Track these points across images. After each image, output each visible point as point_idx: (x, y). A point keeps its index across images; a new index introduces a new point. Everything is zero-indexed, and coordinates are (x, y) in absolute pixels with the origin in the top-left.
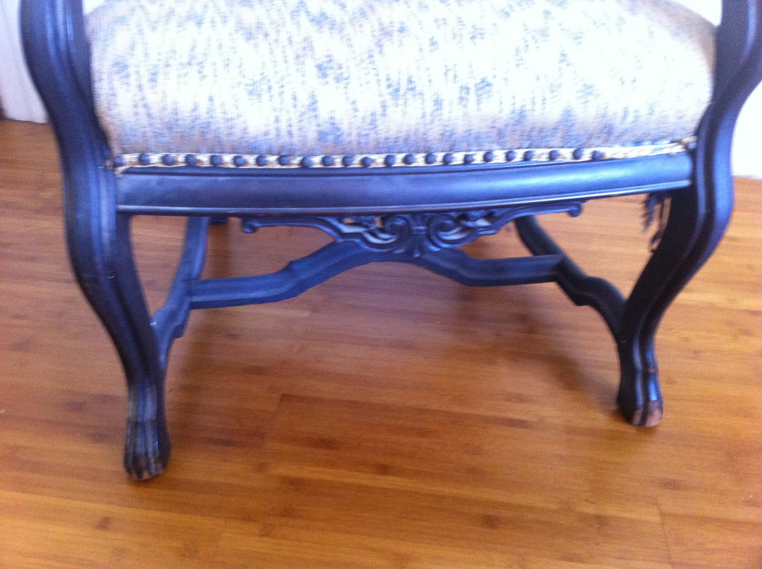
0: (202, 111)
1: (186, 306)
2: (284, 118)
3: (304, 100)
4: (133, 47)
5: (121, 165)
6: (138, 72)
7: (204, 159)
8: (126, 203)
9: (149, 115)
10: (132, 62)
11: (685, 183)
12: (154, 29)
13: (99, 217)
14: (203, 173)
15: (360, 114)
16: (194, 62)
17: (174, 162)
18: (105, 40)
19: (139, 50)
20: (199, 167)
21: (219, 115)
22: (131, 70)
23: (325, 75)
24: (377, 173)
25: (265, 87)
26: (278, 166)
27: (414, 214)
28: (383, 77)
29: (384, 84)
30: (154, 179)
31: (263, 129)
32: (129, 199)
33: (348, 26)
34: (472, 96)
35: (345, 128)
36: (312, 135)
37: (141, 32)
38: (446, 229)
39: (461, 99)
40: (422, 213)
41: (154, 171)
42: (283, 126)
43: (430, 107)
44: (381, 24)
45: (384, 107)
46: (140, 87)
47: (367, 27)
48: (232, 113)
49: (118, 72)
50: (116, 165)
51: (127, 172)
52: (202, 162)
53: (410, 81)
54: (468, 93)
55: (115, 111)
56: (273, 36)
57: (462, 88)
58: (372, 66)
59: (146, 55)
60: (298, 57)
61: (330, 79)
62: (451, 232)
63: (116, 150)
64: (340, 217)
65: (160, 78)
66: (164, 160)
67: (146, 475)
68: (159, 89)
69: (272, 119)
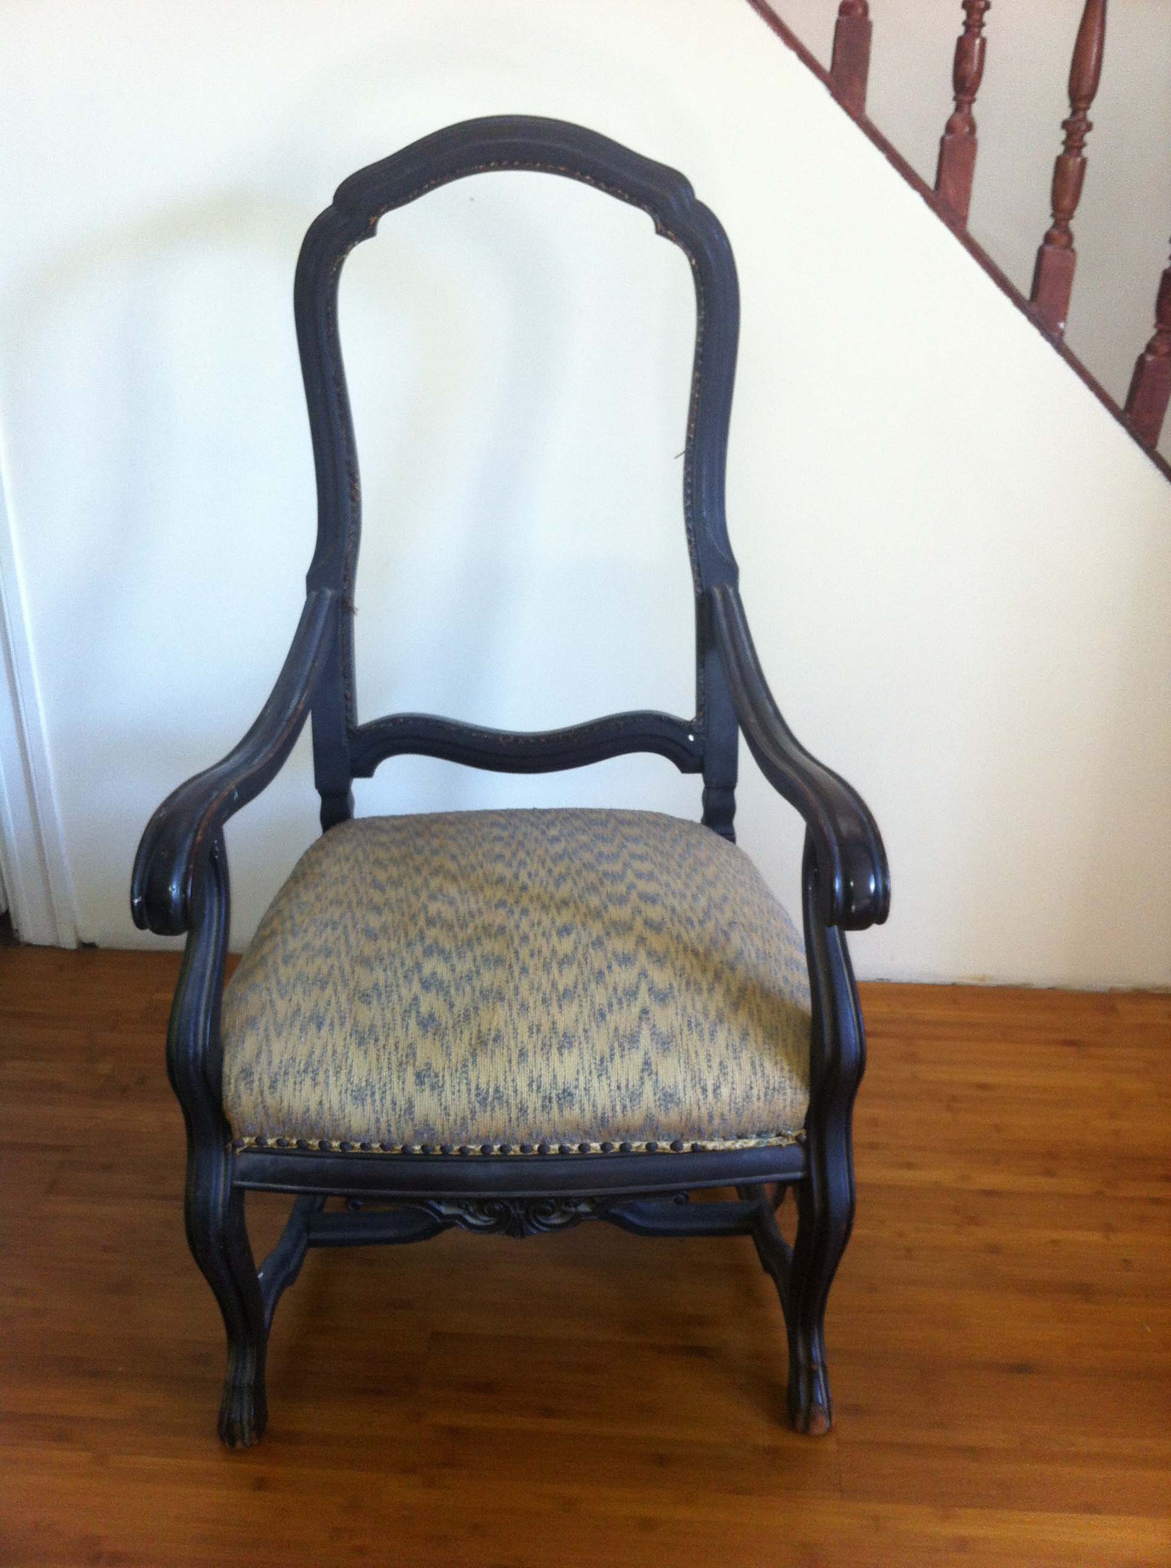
0: (313, 1113)
1: (302, 1246)
2: (383, 1119)
3: (402, 1102)
4: (258, 1055)
5: (240, 1146)
6: (260, 1079)
7: (314, 1143)
8: (243, 1180)
9: (266, 1114)
10: (257, 1070)
11: (799, 1175)
12: (279, 1034)
13: (217, 1194)
14: (314, 1155)
15: (452, 1118)
16: (310, 1069)
17: (288, 1144)
18: (236, 1046)
19: (264, 1058)
20: (310, 1150)
21: (327, 1116)
22: (256, 1077)
23: (422, 1083)
24: (475, 1159)
25: (369, 1092)
26: (381, 1151)
27: (512, 1200)
28: (473, 1086)
29: (473, 1092)
30: (269, 1158)
31: (364, 1127)
32: (245, 1176)
33: (450, 1031)
34: (555, 1105)
35: (438, 1128)
36: (408, 1131)
37: (267, 1038)
38: (547, 1214)
39: (544, 1107)
40: (521, 1200)
41: (270, 1151)
42: (383, 1126)
43: (514, 1114)
44: (479, 1031)
45: (473, 1112)
46: (262, 1092)
47: (466, 1036)
48: (338, 1114)
49: (245, 1078)
50: (235, 1147)
51: (245, 1151)
52: (313, 1146)
53: (497, 1090)
54: (550, 1102)
55: (239, 1110)
56: (382, 1041)
57: (545, 1098)
58: (464, 1075)
59: (270, 1063)
60: (401, 1064)
61: (427, 1087)
62: (552, 1217)
63: (237, 1136)
64: (440, 1201)
65: (279, 1085)
66: (278, 1142)
67: (239, 1445)
68: (277, 1095)
69: (373, 1120)
